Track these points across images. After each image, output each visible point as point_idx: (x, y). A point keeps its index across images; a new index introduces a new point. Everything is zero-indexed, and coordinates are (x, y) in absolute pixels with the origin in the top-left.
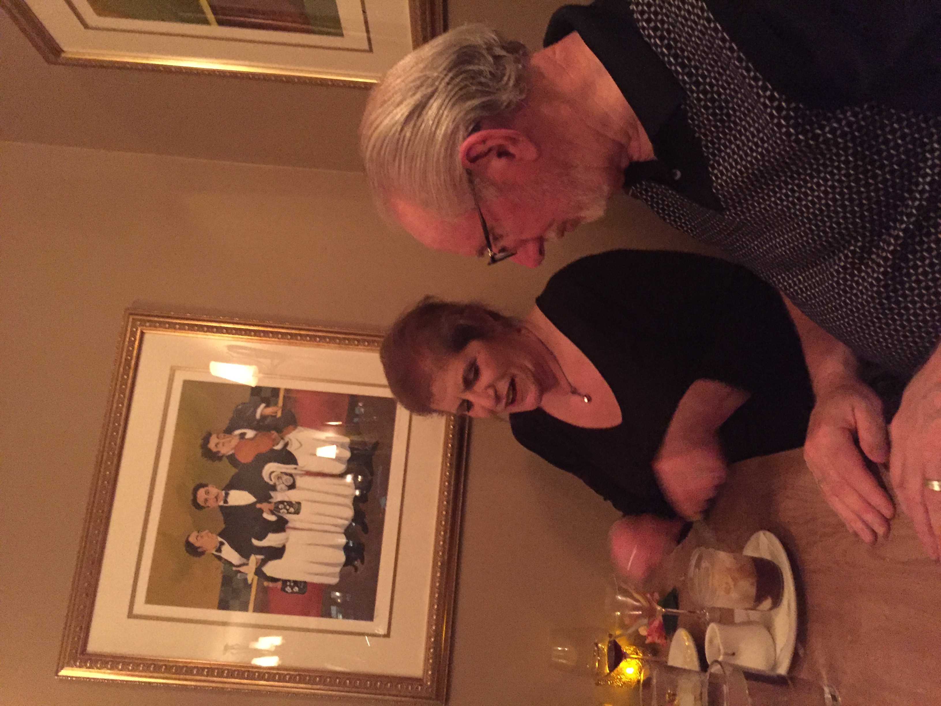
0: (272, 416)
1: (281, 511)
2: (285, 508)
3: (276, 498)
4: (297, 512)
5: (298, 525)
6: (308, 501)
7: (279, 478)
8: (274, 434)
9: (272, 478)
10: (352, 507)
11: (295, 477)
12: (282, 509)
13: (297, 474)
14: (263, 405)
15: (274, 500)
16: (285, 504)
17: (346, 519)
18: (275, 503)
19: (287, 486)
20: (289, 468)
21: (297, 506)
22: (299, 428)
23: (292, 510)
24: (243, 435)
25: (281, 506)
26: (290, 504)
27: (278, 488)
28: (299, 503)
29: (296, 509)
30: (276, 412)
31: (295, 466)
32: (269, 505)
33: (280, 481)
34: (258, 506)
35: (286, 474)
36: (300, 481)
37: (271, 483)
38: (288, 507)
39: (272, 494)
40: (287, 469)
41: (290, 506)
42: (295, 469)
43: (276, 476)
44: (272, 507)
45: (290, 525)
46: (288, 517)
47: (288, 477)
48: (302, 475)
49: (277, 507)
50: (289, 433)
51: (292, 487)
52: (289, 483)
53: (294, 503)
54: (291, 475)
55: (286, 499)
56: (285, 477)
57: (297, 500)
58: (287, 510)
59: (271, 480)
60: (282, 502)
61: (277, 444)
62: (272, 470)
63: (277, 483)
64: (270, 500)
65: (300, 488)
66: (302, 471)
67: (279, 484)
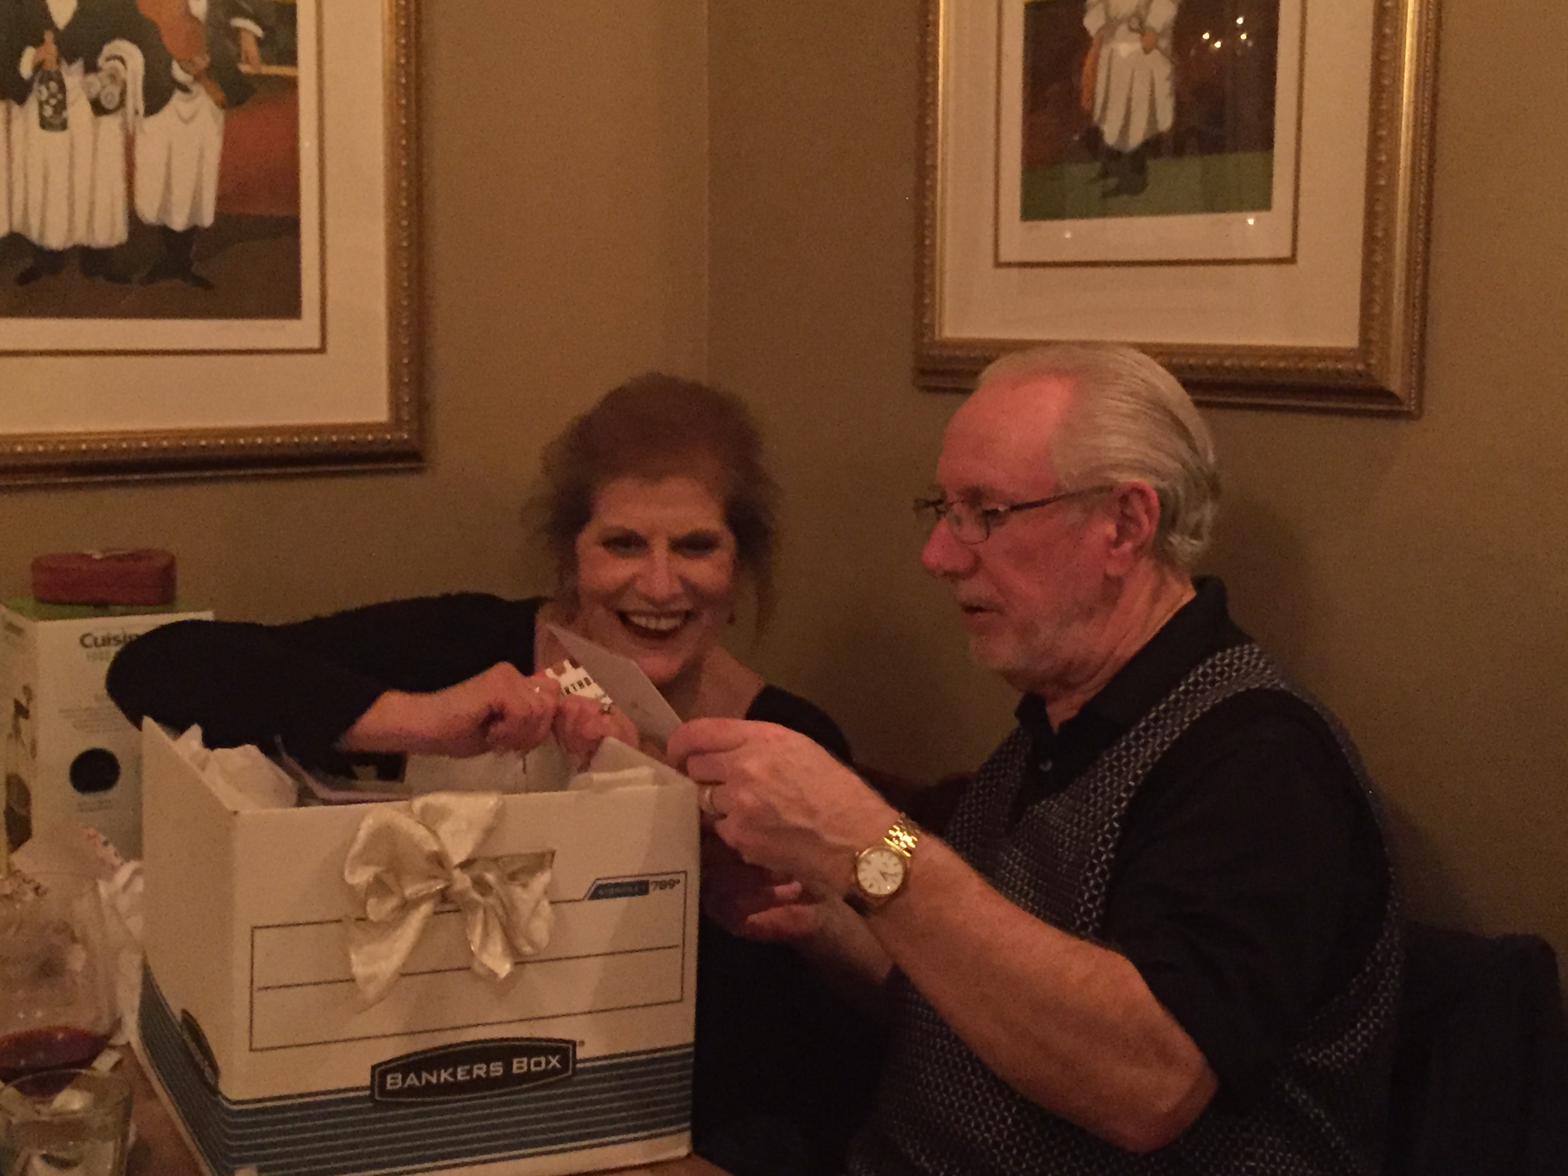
0: (240, 52)
1: (43, 89)
2: (52, 95)
3: (68, 74)
4: (45, 124)
5: (17, 128)
6: (72, 145)
7: (113, 77)
8: (202, 61)
9: (113, 63)
10: (70, 244)
11: (119, 113)
12: (48, 88)
13: (125, 116)
14: (259, 32)
15: (64, 68)
16: (60, 96)
17: (42, 235)
18: (59, 74)
19: (98, 95)
20: (136, 99)
21: (57, 122)
22: (221, 115)
23: (48, 111)
25: (53, 85)
26: (61, 106)
27: (92, 78)
28: (64, 126)
29: (52, 121)
30: (248, 62)
31: (142, 111)
32: (54, 60)
33: (107, 81)
34: (49, 36)
35: (123, 93)
36: (111, 124)
37: (101, 61)
38: (53, 102)
39: (78, 65)
40: (135, 94)
41: (55, 107)
42: (137, 112)
43: (116, 70)
44: (51, 66)
45: (16, 109)
46: (32, 105)
47: (117, 99)
48: (124, 126)
49: (51, 79)
50: (208, 92)
51: (98, 108)
52: (104, 102)
53: (65, 114)
54: (122, 104)
55: (70, 97)
56: (116, 91)
57: (71, 122)
58: (47, 102)
59: (108, 59)
60: (62, 88)
61: (183, 68)
62: (128, 59)
63: (100, 74)
64: (64, 62)
65: (96, 126)
66: (134, 128)
67: (100, 79)
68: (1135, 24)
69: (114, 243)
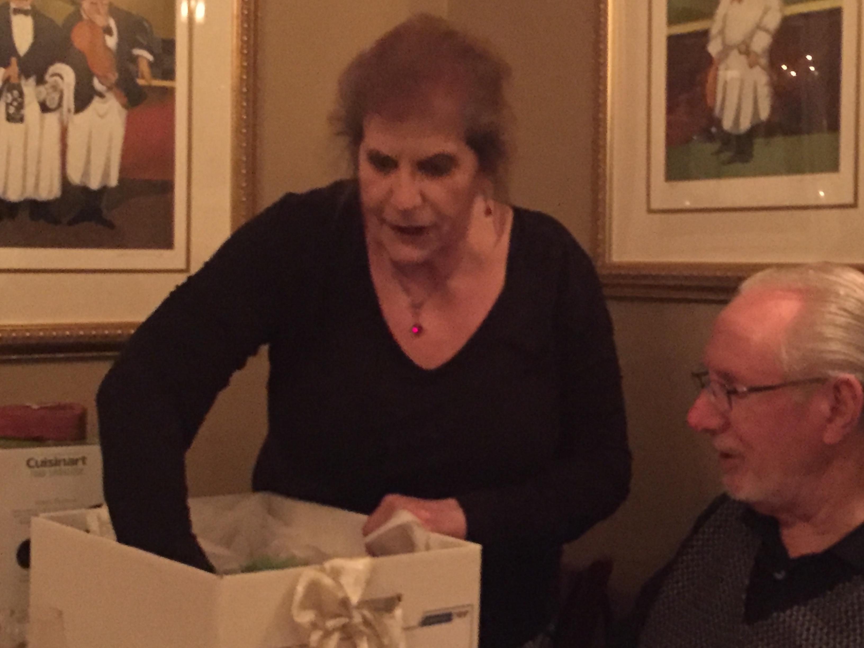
0: (137, 72)
1: (9, 95)
2: (14, 99)
3: (26, 86)
4: (10, 118)
6: (26, 133)
7: (55, 88)
8: (114, 77)
9: (55, 78)
10: (22, 199)
11: (58, 111)
12: (12, 94)
13: (61, 114)
14: (150, 57)
15: (23, 82)
16: (20, 100)
17: (5, 192)
18: (19, 85)
19: (45, 99)
20: (69, 102)
21: (18, 117)
22: (124, 113)
23: (12, 110)
24: (108, 31)
25: (16, 93)
26: (21, 106)
27: (42, 89)
28: (21, 120)
29: (14, 116)
30: (143, 77)
31: (73, 110)
32: (16, 76)
33: (50, 90)
34: (14, 60)
35: (61, 98)
36: (52, 119)
37: (47, 77)
38: (15, 104)
39: (32, 80)
40: (68, 99)
41: (16, 107)
43: (56, 81)
44: (14, 80)
46: (2, 106)
47: (57, 102)
48: (61, 120)
49: (14, 89)
50: (117, 97)
51: (44, 108)
52: (48, 103)
53: (22, 112)
54: (60, 105)
55: (26, 101)
56: (56, 96)
57: (26, 117)
58: (11, 104)
59: (52, 76)
60: (21, 94)
61: (101, 82)
62: (65, 76)
63: (47, 86)
64: (23, 77)
65: (42, 120)
66: (68, 122)
67: (46, 89)
68: (743, 48)
69: (51, 197)
